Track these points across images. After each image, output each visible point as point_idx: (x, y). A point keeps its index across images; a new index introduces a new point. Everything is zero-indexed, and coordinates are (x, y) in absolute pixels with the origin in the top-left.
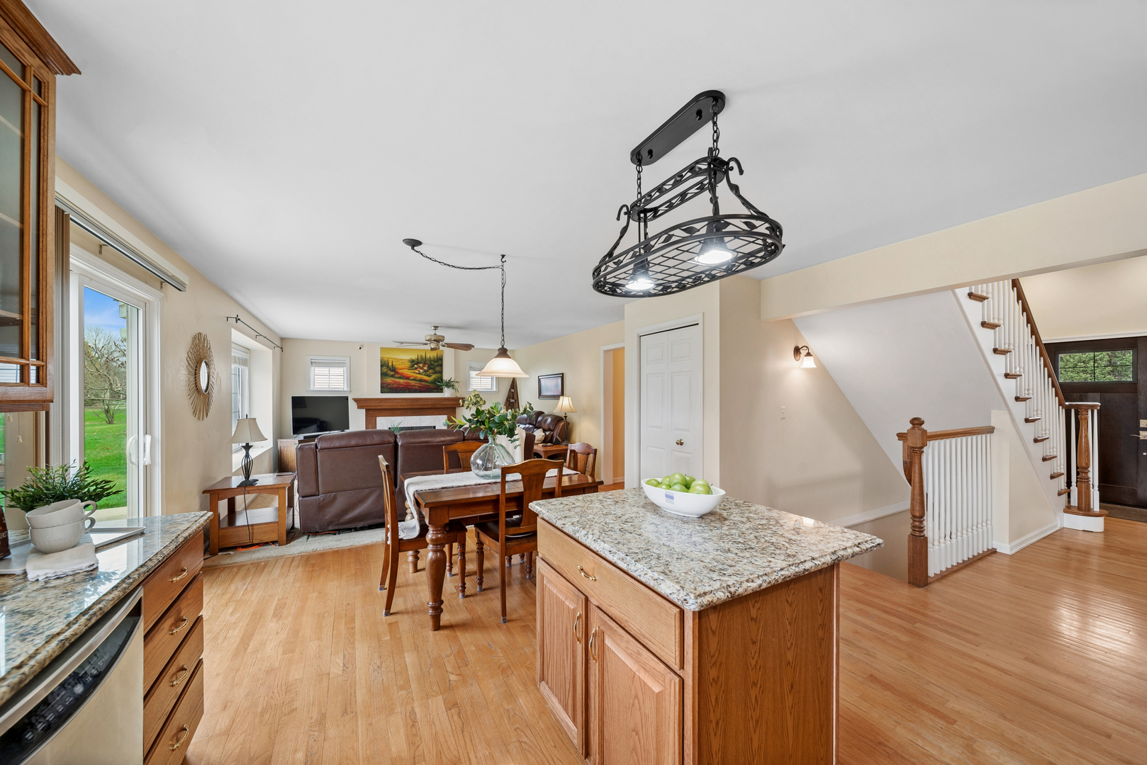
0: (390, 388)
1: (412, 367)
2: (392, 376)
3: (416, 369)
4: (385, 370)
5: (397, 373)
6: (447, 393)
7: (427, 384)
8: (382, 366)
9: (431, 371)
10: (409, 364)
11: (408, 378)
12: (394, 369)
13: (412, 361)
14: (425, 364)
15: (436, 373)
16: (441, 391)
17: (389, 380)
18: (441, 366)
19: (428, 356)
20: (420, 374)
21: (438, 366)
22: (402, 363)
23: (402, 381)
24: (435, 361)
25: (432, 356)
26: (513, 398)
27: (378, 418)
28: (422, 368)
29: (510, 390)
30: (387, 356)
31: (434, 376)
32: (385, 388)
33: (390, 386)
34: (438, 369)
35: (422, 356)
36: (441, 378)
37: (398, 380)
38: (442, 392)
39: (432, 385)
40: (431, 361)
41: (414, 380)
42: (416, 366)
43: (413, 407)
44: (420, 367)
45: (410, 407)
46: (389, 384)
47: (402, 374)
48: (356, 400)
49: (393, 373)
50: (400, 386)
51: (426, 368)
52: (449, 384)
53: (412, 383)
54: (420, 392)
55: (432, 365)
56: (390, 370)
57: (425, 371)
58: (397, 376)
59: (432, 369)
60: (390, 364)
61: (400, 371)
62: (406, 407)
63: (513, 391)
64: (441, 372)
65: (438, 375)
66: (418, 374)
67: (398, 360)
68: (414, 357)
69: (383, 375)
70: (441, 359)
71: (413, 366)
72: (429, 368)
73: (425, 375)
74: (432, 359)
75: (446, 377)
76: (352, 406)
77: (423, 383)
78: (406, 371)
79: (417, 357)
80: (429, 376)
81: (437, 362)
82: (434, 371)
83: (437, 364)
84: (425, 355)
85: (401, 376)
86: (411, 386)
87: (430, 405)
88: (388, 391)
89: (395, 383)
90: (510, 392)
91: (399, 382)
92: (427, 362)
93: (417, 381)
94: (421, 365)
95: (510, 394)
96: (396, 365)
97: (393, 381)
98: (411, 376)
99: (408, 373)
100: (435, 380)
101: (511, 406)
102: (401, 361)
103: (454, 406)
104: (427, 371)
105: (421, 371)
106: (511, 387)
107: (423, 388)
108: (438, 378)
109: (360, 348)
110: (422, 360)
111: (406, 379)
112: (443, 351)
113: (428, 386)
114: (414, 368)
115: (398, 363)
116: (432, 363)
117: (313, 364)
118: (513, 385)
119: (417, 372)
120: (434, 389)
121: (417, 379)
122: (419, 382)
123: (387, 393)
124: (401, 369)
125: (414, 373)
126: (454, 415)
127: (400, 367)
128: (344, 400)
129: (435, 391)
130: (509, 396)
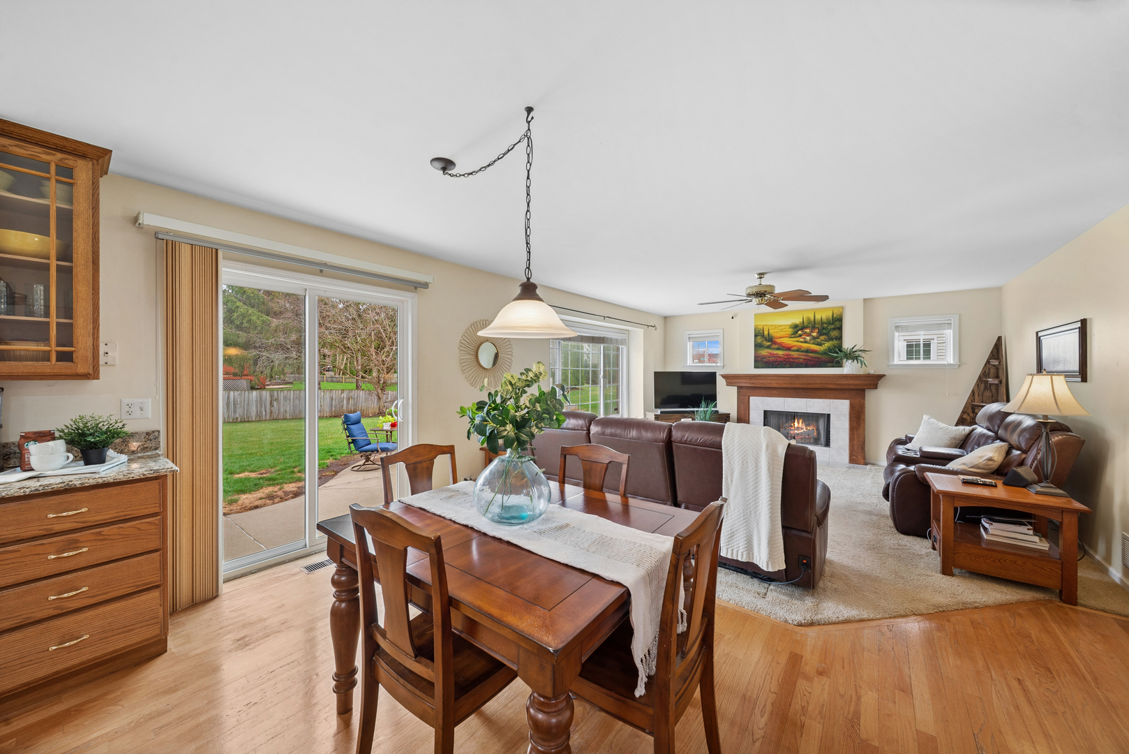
0: (766, 362)
1: (794, 335)
2: (768, 347)
3: (800, 336)
4: (759, 340)
5: (775, 343)
6: (849, 368)
7: (816, 355)
8: (756, 336)
9: (822, 338)
10: (790, 331)
11: (789, 349)
12: (770, 339)
13: (795, 327)
14: (813, 328)
15: (831, 339)
16: (839, 365)
17: (764, 352)
18: (840, 328)
19: (818, 317)
20: (806, 342)
21: (834, 329)
22: (781, 330)
23: (780, 353)
24: (829, 323)
25: (824, 317)
26: (997, 377)
27: (751, 398)
28: (809, 335)
29: (988, 362)
30: (761, 323)
31: (827, 345)
32: (759, 362)
33: (765, 360)
34: (834, 334)
35: (808, 319)
36: (839, 348)
37: (775, 352)
38: (842, 367)
39: (824, 357)
40: (822, 323)
41: (797, 351)
42: (800, 332)
43: (793, 386)
44: (806, 333)
45: (789, 386)
46: (764, 357)
47: (780, 344)
48: (724, 376)
49: (769, 343)
50: (779, 359)
51: (814, 334)
52: (852, 356)
53: (795, 354)
54: (807, 366)
55: (824, 329)
56: (766, 340)
57: (814, 338)
58: (774, 346)
59: (824, 334)
60: (766, 333)
61: (779, 341)
62: (784, 386)
63: (996, 362)
64: (840, 338)
65: (835, 342)
66: (805, 343)
67: (776, 327)
68: (798, 320)
69: (758, 346)
70: (839, 320)
71: (797, 332)
72: (820, 334)
73: (814, 344)
74: (824, 320)
75: (847, 344)
76: (720, 382)
77: (811, 354)
78: (787, 339)
79: (802, 321)
80: (820, 344)
81: (833, 324)
82: (829, 337)
83: (832, 326)
84: (815, 317)
85: (780, 347)
86: (793, 359)
87: (818, 384)
88: (764, 365)
89: (772, 355)
90: (987, 364)
91: (777, 354)
92: (817, 326)
93: (802, 351)
94: (808, 331)
95: (989, 369)
96: (774, 333)
97: (770, 353)
98: (794, 346)
99: (789, 342)
100: (830, 350)
101: (991, 391)
102: (780, 328)
103: (861, 387)
104: (818, 338)
105: (808, 338)
106: (993, 355)
107: (810, 361)
108: (835, 347)
109: (733, 318)
110: (809, 323)
111: (786, 350)
112: (843, 308)
113: (818, 358)
114: (797, 335)
115: (775, 331)
116: (825, 326)
117: (691, 339)
118: (995, 351)
119: (802, 340)
120: (828, 362)
121: (802, 349)
122: (805, 354)
123: (762, 368)
124: (780, 338)
125: (798, 341)
126: (862, 400)
127: (778, 335)
128: (713, 375)
129: (830, 364)
130: (986, 374)
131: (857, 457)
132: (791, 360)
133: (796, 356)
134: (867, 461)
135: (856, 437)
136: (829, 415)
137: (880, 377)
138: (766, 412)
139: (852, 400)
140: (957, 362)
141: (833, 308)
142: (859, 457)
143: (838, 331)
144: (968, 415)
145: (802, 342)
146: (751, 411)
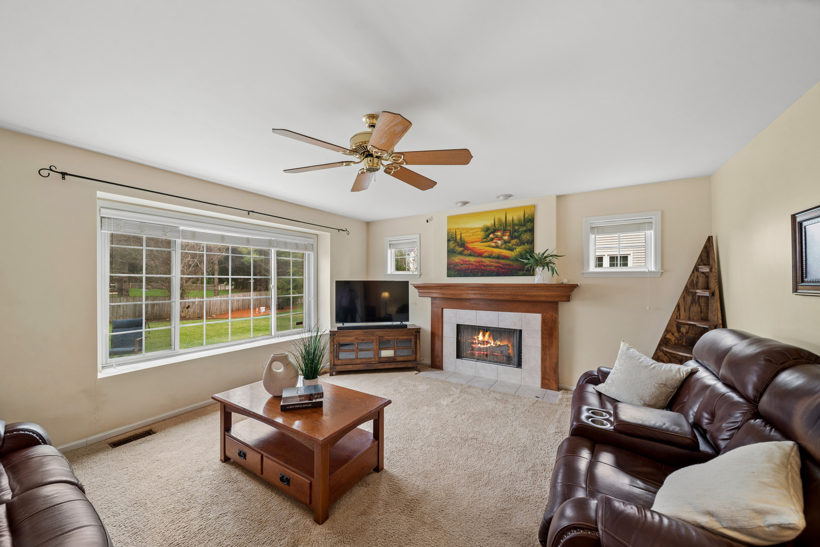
0: (458, 270)
1: (486, 239)
2: (461, 253)
3: (492, 240)
4: (452, 245)
5: (467, 248)
6: (541, 277)
7: (507, 262)
8: (449, 241)
9: (514, 241)
10: (481, 234)
11: (480, 255)
12: (462, 244)
13: (487, 229)
14: (505, 230)
15: (522, 243)
16: (531, 272)
17: (457, 259)
18: (532, 231)
19: (510, 218)
20: (497, 247)
21: (525, 231)
22: (473, 234)
23: (472, 259)
24: (521, 224)
25: (515, 218)
26: (707, 288)
27: (445, 310)
28: (500, 238)
29: (696, 269)
30: (454, 226)
31: (519, 249)
32: (453, 270)
33: (458, 268)
34: (526, 237)
35: (500, 220)
36: (531, 251)
37: (468, 258)
38: (533, 275)
39: (515, 264)
40: (514, 224)
41: (489, 257)
42: (491, 236)
43: (484, 297)
44: (497, 237)
46: (456, 264)
47: (472, 249)
48: (417, 287)
49: (461, 249)
50: (471, 267)
51: (506, 238)
52: (544, 262)
53: (487, 261)
54: (498, 274)
55: (515, 231)
56: (458, 245)
57: (505, 242)
58: (466, 252)
59: (516, 237)
60: (458, 237)
61: (470, 246)
62: (475, 297)
63: (705, 269)
64: (531, 242)
65: (527, 246)
66: (496, 248)
67: (468, 230)
68: (489, 223)
69: (451, 252)
70: (531, 220)
71: (488, 236)
72: (512, 237)
73: (505, 249)
74: (516, 221)
75: (539, 249)
76: (413, 293)
77: (502, 261)
78: (478, 244)
79: (493, 222)
80: (511, 249)
81: (524, 225)
82: (520, 240)
83: (524, 228)
84: (506, 218)
85: (472, 253)
86: (484, 266)
87: (507, 295)
88: (456, 273)
89: (465, 262)
90: (695, 272)
91: (469, 261)
92: (508, 228)
93: (494, 258)
94: (499, 234)
95: (697, 277)
96: (467, 237)
97: (463, 260)
98: (486, 252)
99: (481, 248)
100: (522, 256)
101: (700, 305)
102: (472, 231)
103: (552, 300)
104: (509, 242)
105: (499, 242)
106: (702, 260)
107: (502, 268)
108: (527, 252)
109: (427, 221)
110: (500, 225)
111: (478, 256)
112: (534, 206)
113: (510, 265)
114: (489, 239)
115: (467, 234)
116: (517, 227)
117: (391, 246)
118: (705, 255)
119: (493, 244)
120: (519, 270)
121: (494, 255)
122: (497, 260)
123: (455, 276)
124: (472, 242)
125: (489, 246)
126: (554, 315)
127: (470, 239)
128: (405, 284)
129: (521, 273)
130: (693, 283)
131: (549, 380)
132: (483, 268)
133: (488, 263)
134: (561, 385)
135: (548, 358)
136: (521, 331)
137: (573, 287)
138: (458, 326)
139: (544, 314)
140: (659, 268)
141: (524, 208)
142: (551, 381)
143: (530, 234)
144: (673, 334)
145: (493, 247)
146: (444, 324)
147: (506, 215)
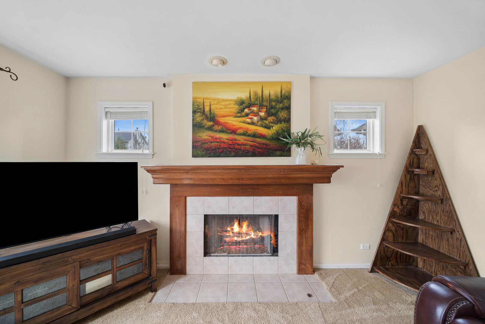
0: (207, 149)
1: (240, 113)
2: (210, 129)
3: (247, 115)
4: (199, 118)
5: (217, 123)
7: (264, 141)
8: (194, 112)
9: (271, 119)
10: (235, 108)
11: (234, 131)
12: (212, 118)
13: (241, 103)
14: (261, 106)
15: (279, 121)
16: (286, 151)
17: (205, 135)
18: (288, 108)
19: (266, 93)
20: (253, 123)
21: (282, 109)
22: (226, 107)
23: (224, 136)
24: (277, 100)
25: (272, 93)
27: (189, 199)
28: (256, 114)
29: (412, 151)
30: (202, 95)
31: (276, 128)
32: (200, 149)
33: (206, 146)
34: (283, 114)
35: (256, 94)
36: (288, 131)
37: (218, 135)
38: (290, 156)
39: (273, 144)
40: (271, 100)
41: (244, 134)
42: (246, 110)
43: (241, 182)
44: (253, 112)
45: (236, 182)
46: (205, 142)
47: (224, 125)
48: (150, 171)
49: (210, 123)
50: (223, 145)
51: (262, 114)
52: (302, 141)
53: (241, 139)
54: (254, 155)
55: (272, 107)
56: (207, 118)
57: (262, 119)
58: (217, 128)
59: (273, 115)
60: (207, 109)
61: (222, 120)
62: (230, 182)
63: (422, 152)
64: (288, 120)
65: (283, 125)
67: (219, 101)
68: (244, 95)
69: (197, 126)
70: (288, 97)
71: (243, 110)
72: (269, 114)
73: (262, 126)
74: (273, 97)
77: (258, 140)
78: (232, 118)
79: (248, 95)
80: (268, 127)
81: (281, 102)
82: (277, 118)
83: (281, 105)
84: (262, 92)
85: (224, 129)
86: (238, 145)
87: (269, 178)
88: (204, 153)
89: (215, 139)
90: (412, 155)
91: (220, 138)
92: (265, 103)
93: (249, 136)
94: (255, 109)
95: (413, 159)
96: (218, 110)
97: (212, 137)
98: (240, 128)
99: (235, 123)
100: (278, 134)
101: (415, 182)
102: (223, 103)
103: (305, 181)
104: (266, 119)
105: (255, 119)
107: (258, 148)
108: (284, 131)
109: (164, 85)
110: (256, 100)
111: (231, 133)
112: (290, 83)
113: (267, 145)
114: (243, 114)
115: (218, 106)
116: (274, 104)
117: (109, 115)
118: (417, 140)
119: (249, 120)
120: (276, 150)
121: (249, 132)
122: (253, 139)
123: (202, 156)
124: (224, 116)
125: (244, 122)
126: (310, 196)
127: (222, 112)
128: (132, 167)
129: (278, 153)
130: (411, 164)
131: (305, 265)
132: (237, 146)
133: (242, 141)
134: (315, 265)
135: (304, 241)
136: (277, 216)
138: (207, 218)
139: (301, 196)
140: (383, 151)
141: (281, 83)
142: (308, 265)
143: (286, 112)
144: (398, 207)
145: (248, 123)
146: (188, 217)
147: (262, 89)
